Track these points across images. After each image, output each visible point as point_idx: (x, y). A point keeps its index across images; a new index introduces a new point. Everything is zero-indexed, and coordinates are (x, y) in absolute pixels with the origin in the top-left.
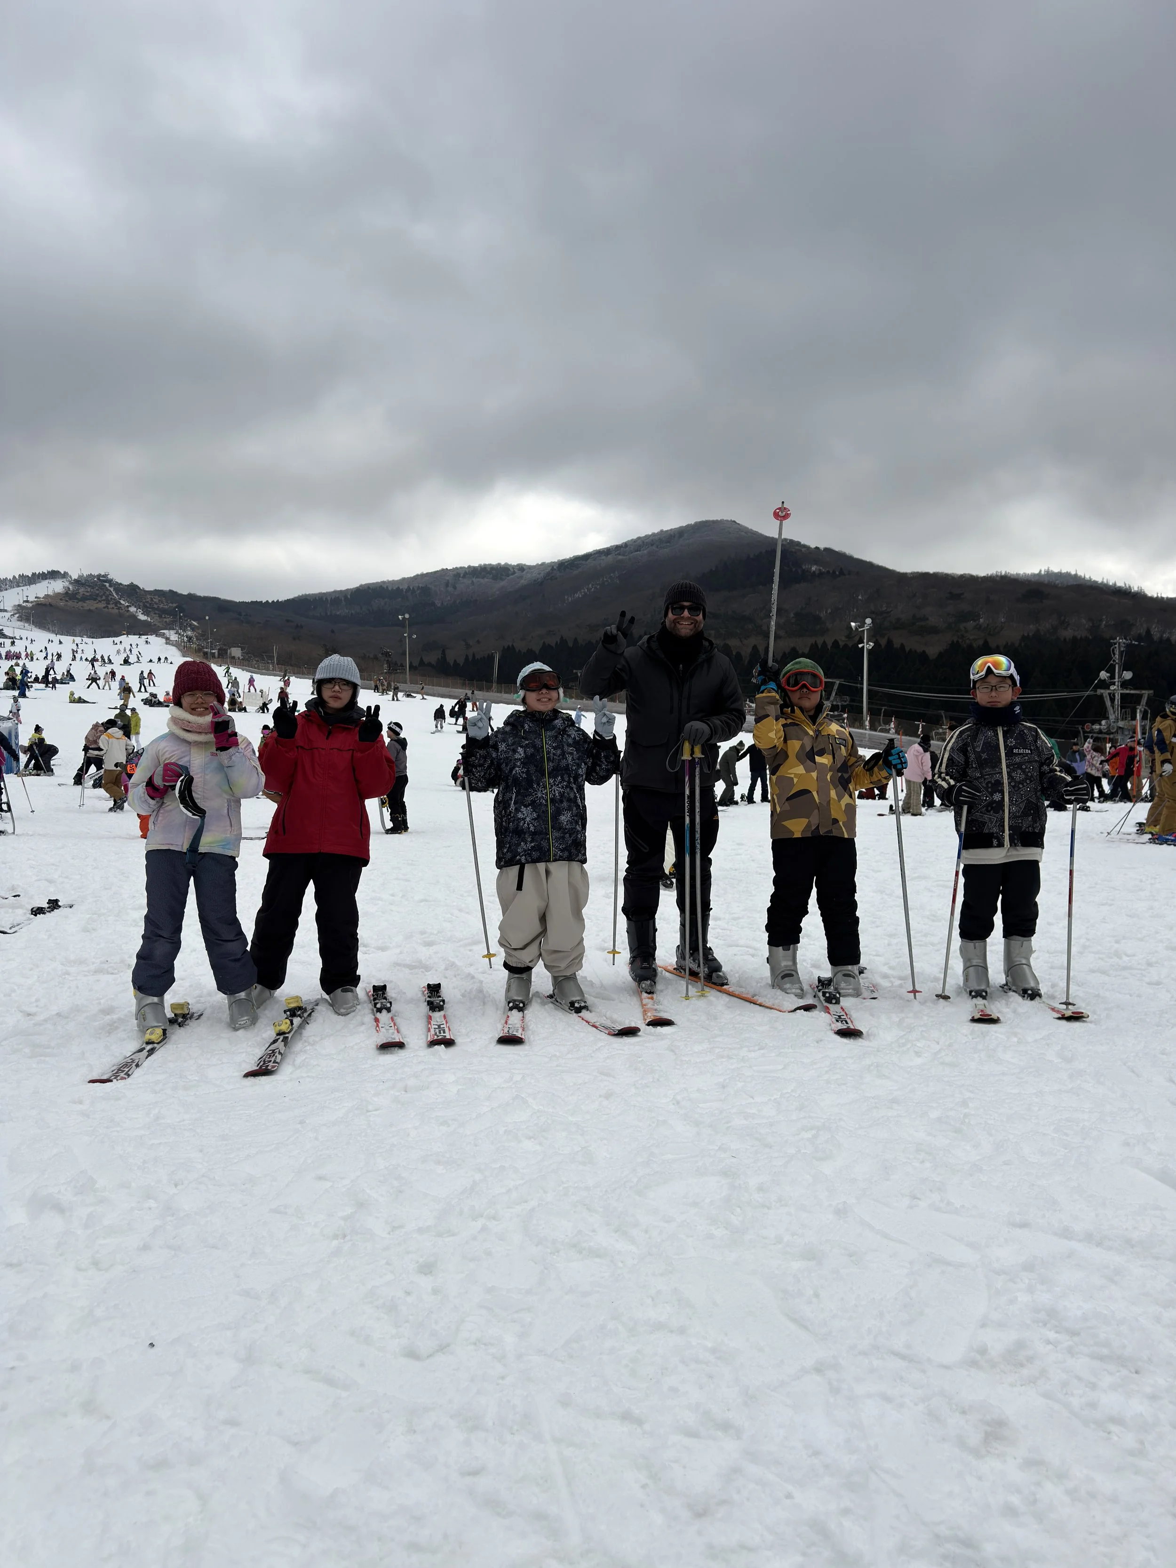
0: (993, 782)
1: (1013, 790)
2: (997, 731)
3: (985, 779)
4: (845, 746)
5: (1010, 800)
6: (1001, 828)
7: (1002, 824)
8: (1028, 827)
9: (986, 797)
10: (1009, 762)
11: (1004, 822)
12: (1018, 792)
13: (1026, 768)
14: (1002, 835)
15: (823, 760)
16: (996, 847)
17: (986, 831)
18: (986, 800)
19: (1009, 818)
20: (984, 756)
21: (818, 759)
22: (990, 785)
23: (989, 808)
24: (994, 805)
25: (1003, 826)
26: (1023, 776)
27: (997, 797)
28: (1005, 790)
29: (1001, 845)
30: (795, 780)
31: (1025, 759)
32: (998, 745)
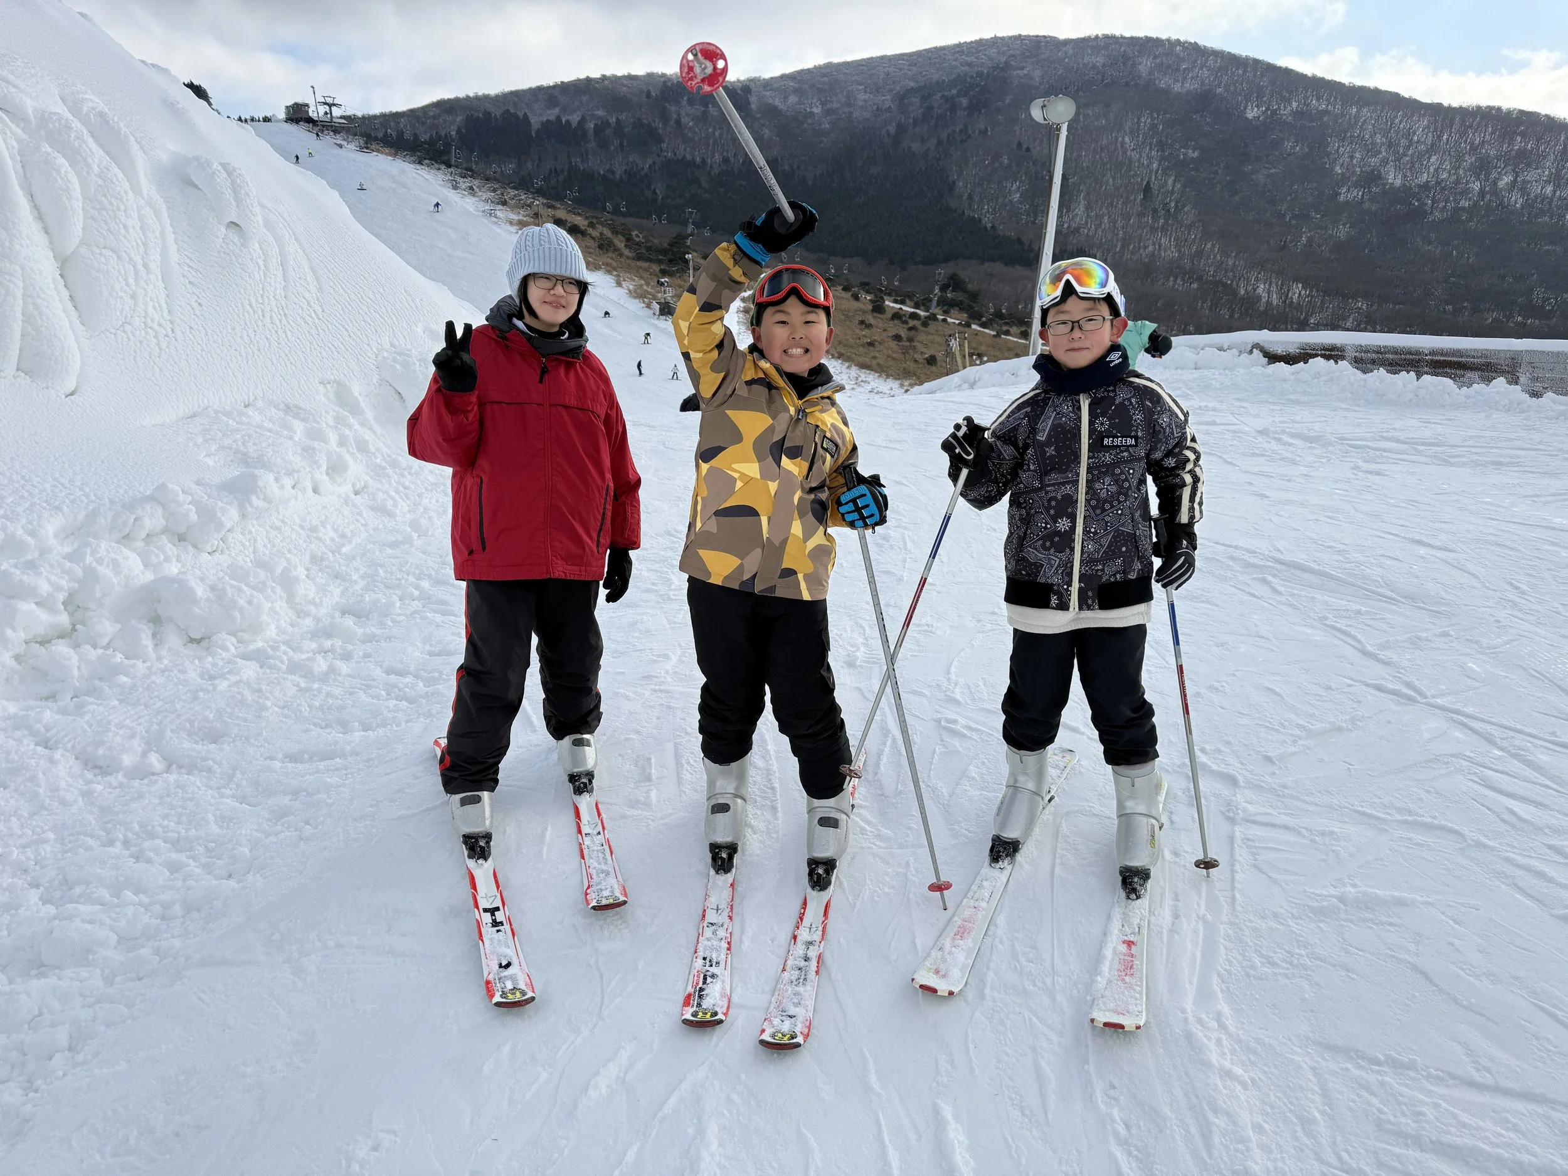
0: (1059, 497)
1: (1093, 515)
2: (1078, 401)
3: (1047, 493)
4: (832, 456)
5: (1086, 531)
6: (1067, 579)
7: (1068, 570)
8: (1114, 575)
9: (1046, 523)
10: (1094, 463)
11: (1072, 566)
12: (1101, 517)
13: (1122, 473)
14: (1067, 590)
15: (792, 467)
16: (1053, 608)
17: (1041, 580)
18: (1046, 528)
19: (1082, 561)
20: (1051, 451)
21: (785, 461)
22: (1053, 503)
23: (1048, 544)
24: (1057, 539)
25: (1070, 575)
26: (1113, 489)
27: (1063, 524)
28: (1078, 513)
29: (1063, 606)
30: (739, 484)
31: (1123, 457)
32: (1079, 428)
